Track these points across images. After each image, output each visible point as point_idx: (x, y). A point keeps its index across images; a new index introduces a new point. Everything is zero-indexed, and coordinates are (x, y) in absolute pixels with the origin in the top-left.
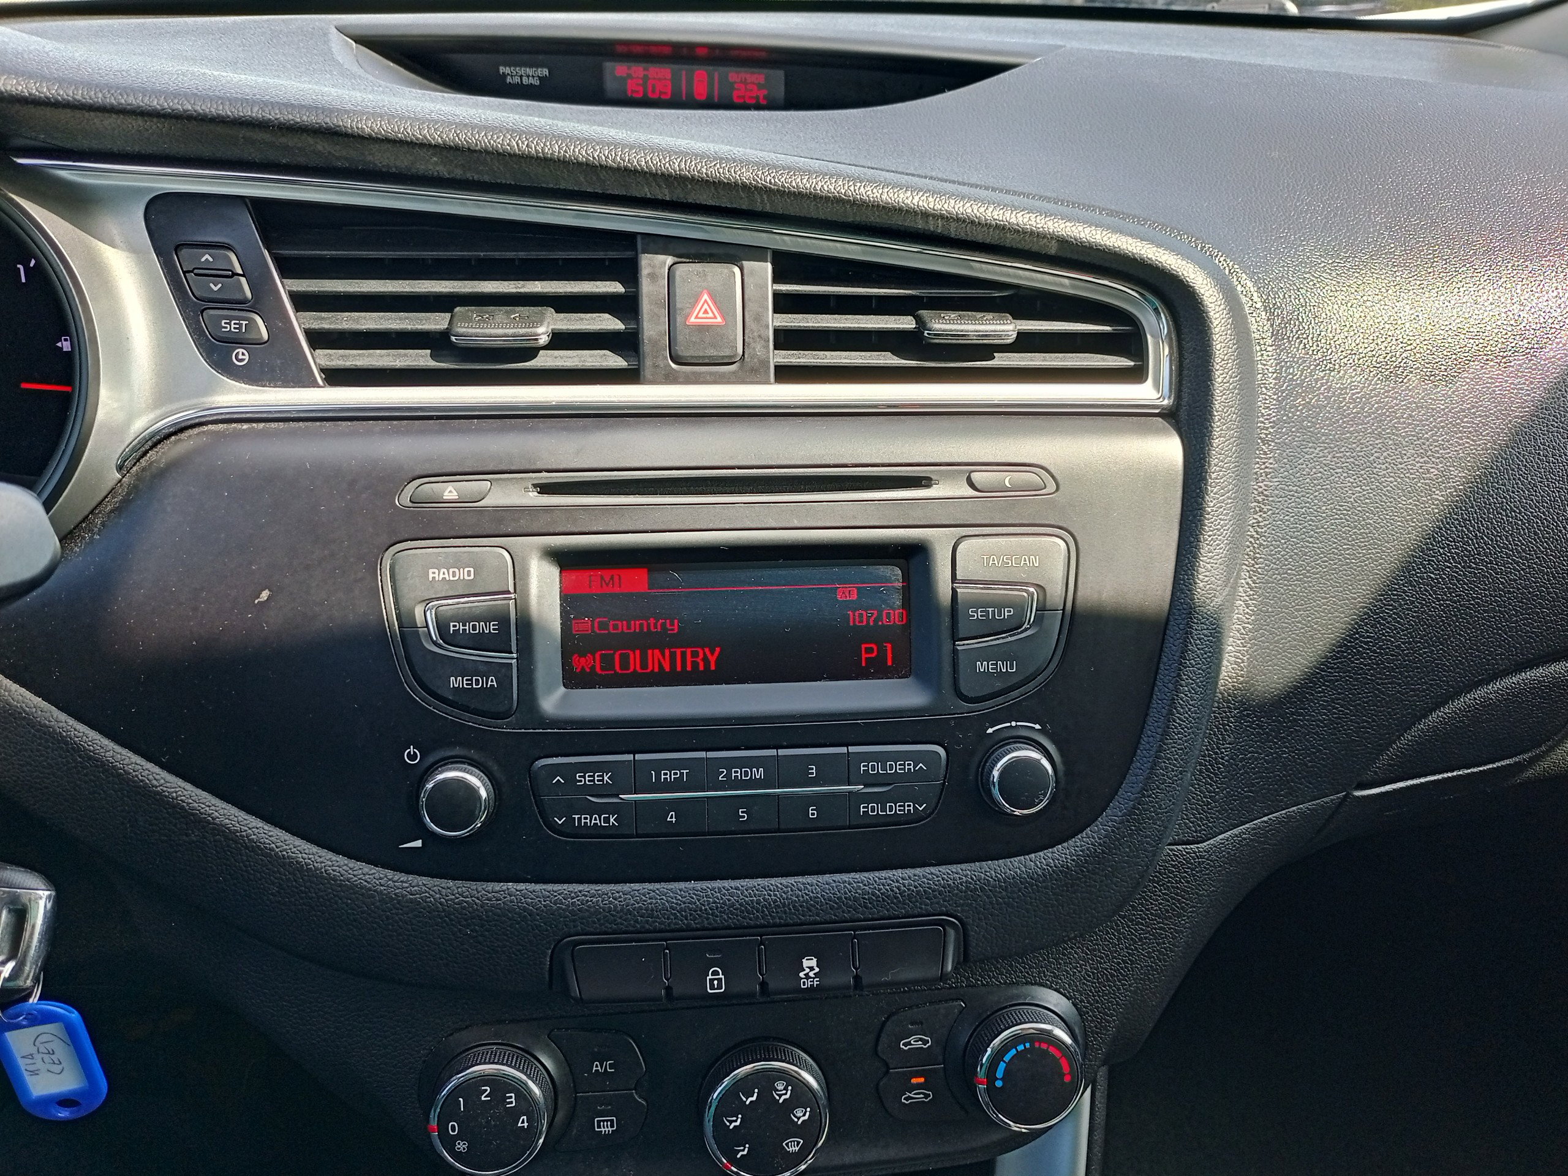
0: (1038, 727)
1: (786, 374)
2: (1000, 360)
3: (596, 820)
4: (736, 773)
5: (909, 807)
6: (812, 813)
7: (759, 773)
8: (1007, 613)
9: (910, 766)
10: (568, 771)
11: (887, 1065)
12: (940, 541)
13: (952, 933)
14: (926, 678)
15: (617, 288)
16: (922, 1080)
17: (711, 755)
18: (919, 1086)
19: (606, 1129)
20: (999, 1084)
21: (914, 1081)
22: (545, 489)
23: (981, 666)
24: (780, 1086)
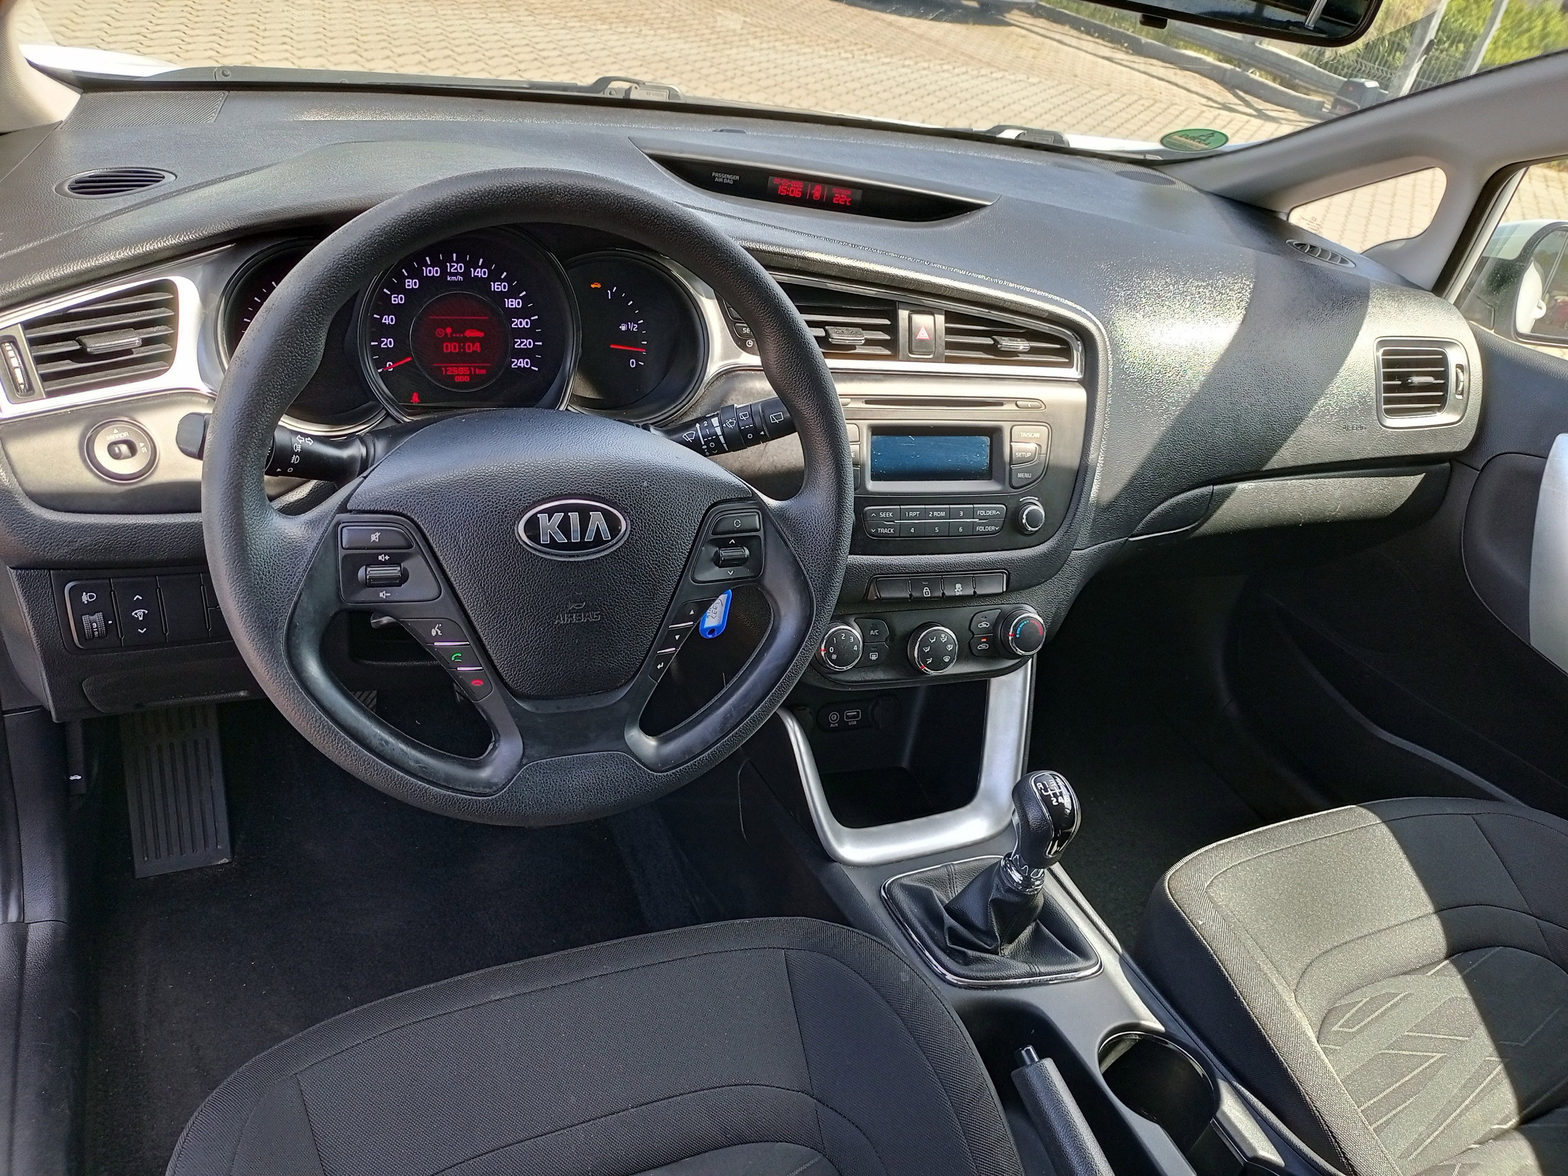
0: (1037, 499)
1: (950, 360)
2: (1022, 358)
3: (886, 531)
4: (936, 514)
5: (993, 528)
6: (961, 529)
7: (943, 514)
8: (1029, 455)
9: (994, 512)
10: (877, 512)
11: (973, 634)
12: (1006, 427)
13: (1005, 575)
14: (1001, 481)
15: (887, 322)
16: (985, 640)
17: (927, 507)
18: (984, 642)
19: (874, 658)
20: (1018, 636)
21: (983, 640)
22: (867, 402)
23: (1020, 475)
24: (943, 636)
